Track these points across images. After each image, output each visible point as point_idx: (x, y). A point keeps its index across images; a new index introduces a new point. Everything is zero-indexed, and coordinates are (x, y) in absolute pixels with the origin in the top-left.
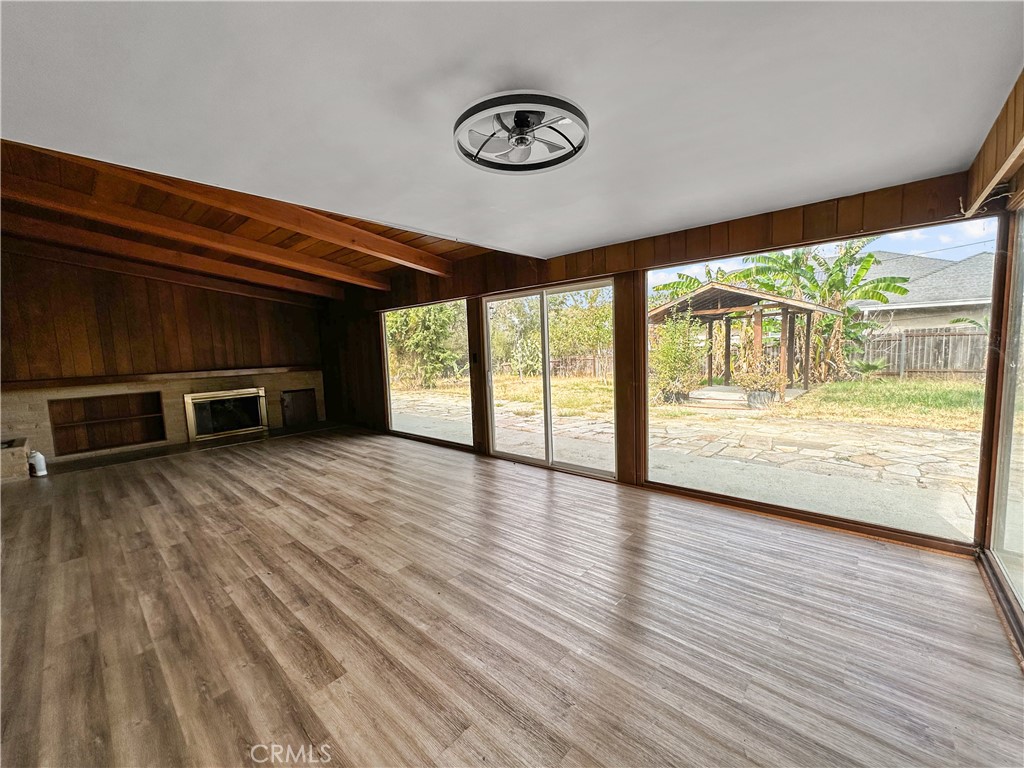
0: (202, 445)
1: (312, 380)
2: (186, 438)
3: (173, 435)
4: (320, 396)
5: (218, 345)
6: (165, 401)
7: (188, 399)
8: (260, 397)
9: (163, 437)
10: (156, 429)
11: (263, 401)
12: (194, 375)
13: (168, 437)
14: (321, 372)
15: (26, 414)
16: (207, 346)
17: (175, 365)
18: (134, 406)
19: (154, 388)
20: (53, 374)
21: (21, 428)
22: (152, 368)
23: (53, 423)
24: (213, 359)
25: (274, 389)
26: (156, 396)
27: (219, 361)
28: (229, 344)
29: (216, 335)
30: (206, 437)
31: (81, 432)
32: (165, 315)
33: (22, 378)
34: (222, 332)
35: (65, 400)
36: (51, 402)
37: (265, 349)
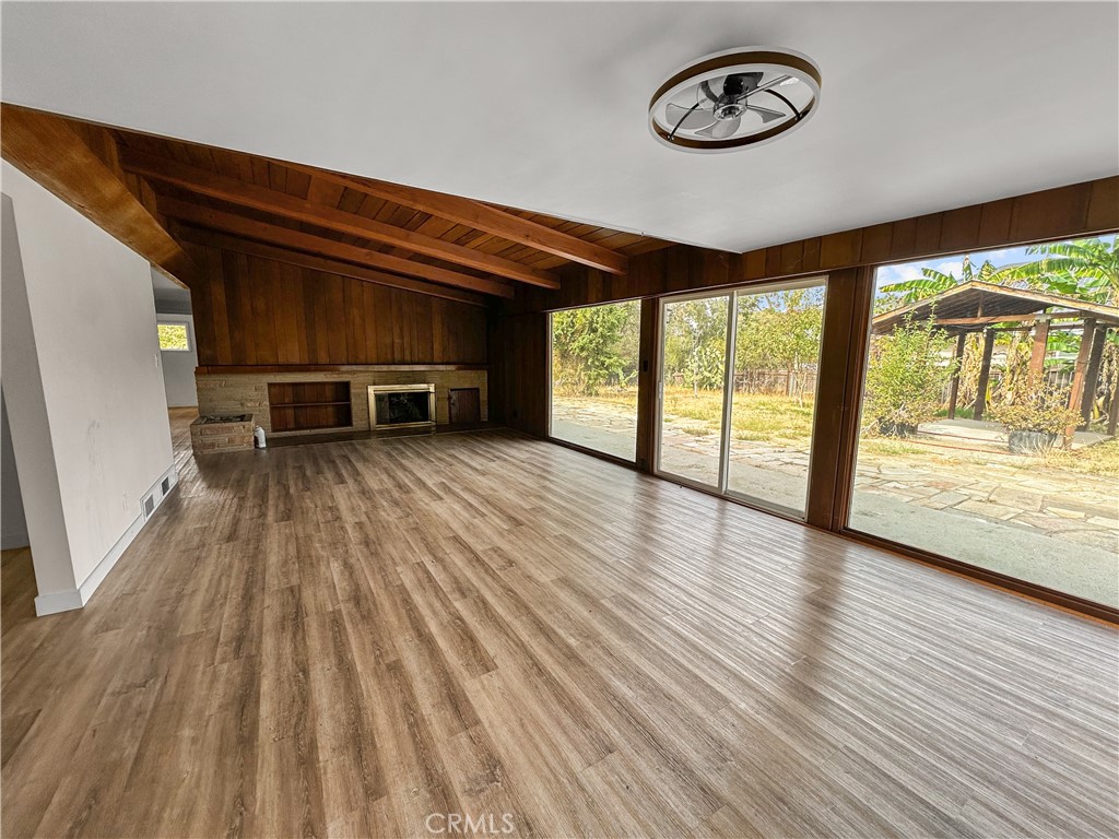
0: (381, 434)
1: (477, 380)
2: (368, 426)
3: (358, 424)
4: (484, 396)
5: (397, 341)
6: (353, 391)
7: (371, 390)
8: (430, 392)
9: (349, 422)
10: (345, 416)
11: (432, 397)
12: (376, 368)
13: (354, 423)
14: (486, 371)
15: (253, 393)
16: (388, 341)
17: (362, 358)
18: (329, 393)
19: (344, 378)
20: (271, 361)
21: (249, 405)
22: (344, 360)
23: (271, 403)
24: (393, 354)
25: (443, 387)
26: (347, 385)
27: (398, 357)
28: (406, 339)
29: (396, 330)
30: (384, 427)
31: (290, 412)
32: (356, 311)
33: (251, 363)
34: (401, 329)
35: (279, 384)
36: (270, 385)
37: (437, 346)
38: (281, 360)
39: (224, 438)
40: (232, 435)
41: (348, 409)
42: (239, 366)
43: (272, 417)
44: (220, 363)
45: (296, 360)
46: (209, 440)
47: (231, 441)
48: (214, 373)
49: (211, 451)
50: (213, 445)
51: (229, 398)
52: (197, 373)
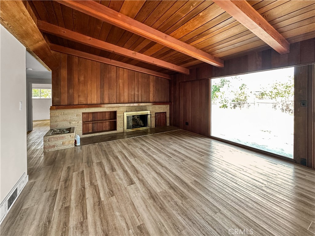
0: (130, 135)
1: (164, 109)
2: (123, 130)
3: (119, 129)
4: (168, 115)
5: (136, 93)
6: (118, 115)
7: (125, 114)
8: (148, 114)
9: (115, 129)
10: (114, 126)
11: (149, 116)
12: (128, 105)
13: (117, 129)
14: (169, 105)
15: (75, 117)
16: (133, 93)
17: (122, 101)
18: (107, 116)
19: (114, 110)
20: (85, 103)
21: (73, 123)
22: (115, 101)
23: (83, 122)
24: (134, 99)
25: (153, 112)
26: (115, 113)
27: (136, 99)
28: (140, 92)
29: (136, 89)
30: (130, 130)
31: (90, 125)
32: (121, 81)
33: (76, 104)
34: (138, 88)
35: (87, 113)
36: (83, 113)
37: (151, 95)
38: (89, 102)
39: (60, 142)
40: (64, 140)
41: (115, 123)
42: (71, 106)
43: (83, 129)
44: (62, 104)
45: (95, 102)
46: (52, 144)
47: (63, 144)
48: (58, 109)
49: (53, 150)
50: (54, 146)
51: (64, 120)
52: (51, 109)
